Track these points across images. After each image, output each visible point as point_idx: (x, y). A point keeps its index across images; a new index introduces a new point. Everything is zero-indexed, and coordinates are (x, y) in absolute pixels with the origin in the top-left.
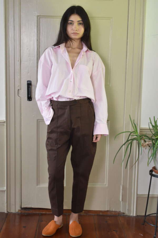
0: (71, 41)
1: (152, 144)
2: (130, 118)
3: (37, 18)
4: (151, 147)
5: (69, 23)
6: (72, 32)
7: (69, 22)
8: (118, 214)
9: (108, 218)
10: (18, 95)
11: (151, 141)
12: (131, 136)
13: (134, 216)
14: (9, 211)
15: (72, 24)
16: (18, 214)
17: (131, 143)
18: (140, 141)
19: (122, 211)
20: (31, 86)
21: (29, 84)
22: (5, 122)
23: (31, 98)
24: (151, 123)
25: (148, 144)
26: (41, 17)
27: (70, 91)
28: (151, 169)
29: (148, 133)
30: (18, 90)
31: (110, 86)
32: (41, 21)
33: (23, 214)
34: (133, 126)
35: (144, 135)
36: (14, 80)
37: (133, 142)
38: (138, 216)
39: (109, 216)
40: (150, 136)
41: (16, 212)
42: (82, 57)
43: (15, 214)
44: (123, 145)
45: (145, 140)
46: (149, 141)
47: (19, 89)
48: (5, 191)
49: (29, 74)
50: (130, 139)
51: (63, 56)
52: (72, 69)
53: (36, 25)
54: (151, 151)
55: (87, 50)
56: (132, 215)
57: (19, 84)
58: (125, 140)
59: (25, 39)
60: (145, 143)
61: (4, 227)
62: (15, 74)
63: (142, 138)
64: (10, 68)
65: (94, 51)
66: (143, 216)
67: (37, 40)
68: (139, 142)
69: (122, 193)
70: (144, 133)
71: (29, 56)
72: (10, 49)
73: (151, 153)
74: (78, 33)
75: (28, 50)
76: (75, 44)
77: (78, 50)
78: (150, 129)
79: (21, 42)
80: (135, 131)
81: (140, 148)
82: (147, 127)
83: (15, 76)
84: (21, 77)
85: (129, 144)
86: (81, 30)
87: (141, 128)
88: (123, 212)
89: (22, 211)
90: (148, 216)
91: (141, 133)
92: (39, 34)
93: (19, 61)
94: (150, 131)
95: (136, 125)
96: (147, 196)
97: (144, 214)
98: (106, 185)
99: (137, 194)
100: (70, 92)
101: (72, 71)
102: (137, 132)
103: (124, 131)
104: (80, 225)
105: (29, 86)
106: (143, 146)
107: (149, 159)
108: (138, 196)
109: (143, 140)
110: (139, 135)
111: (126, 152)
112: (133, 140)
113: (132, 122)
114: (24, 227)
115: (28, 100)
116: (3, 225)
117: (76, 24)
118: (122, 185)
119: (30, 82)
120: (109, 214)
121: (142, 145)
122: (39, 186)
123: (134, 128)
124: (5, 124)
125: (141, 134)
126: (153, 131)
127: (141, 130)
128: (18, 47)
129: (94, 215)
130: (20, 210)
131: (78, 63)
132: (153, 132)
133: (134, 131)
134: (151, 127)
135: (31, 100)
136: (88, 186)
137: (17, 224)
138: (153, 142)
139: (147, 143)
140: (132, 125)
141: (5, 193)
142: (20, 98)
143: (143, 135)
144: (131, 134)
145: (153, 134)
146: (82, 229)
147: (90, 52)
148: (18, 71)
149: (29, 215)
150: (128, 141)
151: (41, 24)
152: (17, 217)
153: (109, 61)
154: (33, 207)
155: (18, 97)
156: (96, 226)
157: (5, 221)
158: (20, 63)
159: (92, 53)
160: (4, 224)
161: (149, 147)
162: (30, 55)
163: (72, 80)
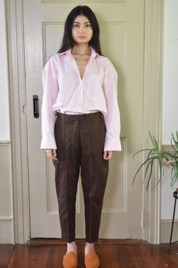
0: (77, 46)
1: (175, 162)
2: (150, 134)
3: (43, 25)
4: (174, 166)
5: (75, 26)
6: (79, 36)
7: (75, 24)
8: (139, 243)
9: (129, 247)
10: (23, 112)
11: (174, 159)
12: (152, 154)
13: (158, 245)
14: (17, 243)
15: (78, 26)
16: (27, 245)
17: (152, 162)
18: (162, 160)
19: (144, 238)
20: (37, 101)
21: (36, 100)
22: (9, 142)
23: (38, 115)
24: (174, 139)
25: (171, 163)
26: (47, 24)
27: (80, 104)
28: (175, 190)
29: (170, 150)
30: (24, 106)
31: (127, 98)
32: (47, 29)
33: (33, 246)
34: (153, 143)
35: (167, 153)
36: (18, 95)
37: (154, 160)
38: (162, 244)
39: (130, 245)
40: (173, 154)
41: (25, 243)
42: (92, 65)
43: (23, 246)
44: (142, 165)
45: (168, 158)
46: (172, 160)
47: (24, 104)
48: (11, 220)
49: (35, 88)
50: (150, 157)
51: (70, 65)
52: (82, 79)
53: (41, 32)
54: (175, 170)
55: (97, 55)
56: (155, 243)
57: (24, 100)
58: (145, 159)
59: (29, 49)
60: (167, 161)
61: (12, 260)
62: (20, 88)
63: (164, 156)
64: (14, 82)
65: (103, 56)
66: (168, 244)
67: (43, 50)
68: (160, 161)
69: (144, 219)
70: (166, 150)
71: (34, 68)
72: (13, 61)
73: (174, 173)
74: (85, 36)
75: (34, 61)
76: (82, 49)
77: (86, 57)
78: (172, 146)
79: (25, 53)
80: (156, 149)
81: (162, 167)
82: (169, 143)
83: (20, 91)
84: (27, 92)
85: (149, 163)
86: (89, 33)
87: (163, 145)
88: (145, 240)
89: (32, 241)
90: (174, 244)
91: (163, 150)
92: (45, 43)
93: (23, 74)
94: (172, 147)
95: (157, 142)
96: (172, 221)
97: (169, 242)
98: (125, 210)
99: (160, 220)
100: (80, 106)
101: (81, 82)
102: (158, 150)
103: (144, 149)
104: (97, 256)
105: (36, 101)
106: (165, 166)
107: (172, 180)
108: (161, 222)
109: (165, 158)
110: (161, 153)
111: (146, 173)
112: (153, 158)
113: (151, 139)
114: (35, 260)
115: (35, 117)
116: (11, 259)
117: (82, 26)
118: (143, 210)
119: (36, 96)
120: (129, 242)
121: (164, 164)
122: (49, 213)
123: (154, 145)
124: (10, 145)
125: (163, 152)
126: (176, 147)
127: (163, 147)
128: (22, 59)
129: (113, 245)
130: (29, 241)
131: (88, 73)
132: (176, 149)
133: (154, 148)
134: (174, 143)
135: (38, 117)
136: (103, 212)
137: (26, 256)
138: (176, 161)
139: (170, 161)
140: (152, 141)
141: (12, 222)
142: (26, 115)
143: (165, 153)
144: (152, 152)
145: (176, 152)
146: (99, 260)
147: (100, 58)
148: (23, 85)
149: (39, 246)
150: (148, 160)
151: (46, 31)
152: (26, 249)
153: (124, 71)
154: (44, 237)
155: (24, 114)
156: (115, 256)
157: (13, 253)
158: (24, 76)
159: (102, 59)
160: (11, 257)
161: (172, 166)
162: (36, 67)
163: (82, 92)
